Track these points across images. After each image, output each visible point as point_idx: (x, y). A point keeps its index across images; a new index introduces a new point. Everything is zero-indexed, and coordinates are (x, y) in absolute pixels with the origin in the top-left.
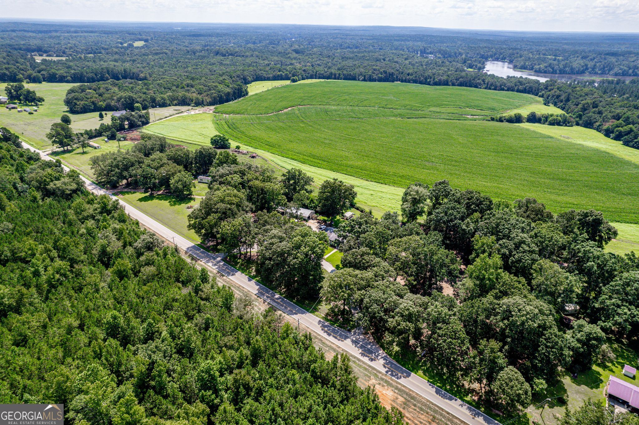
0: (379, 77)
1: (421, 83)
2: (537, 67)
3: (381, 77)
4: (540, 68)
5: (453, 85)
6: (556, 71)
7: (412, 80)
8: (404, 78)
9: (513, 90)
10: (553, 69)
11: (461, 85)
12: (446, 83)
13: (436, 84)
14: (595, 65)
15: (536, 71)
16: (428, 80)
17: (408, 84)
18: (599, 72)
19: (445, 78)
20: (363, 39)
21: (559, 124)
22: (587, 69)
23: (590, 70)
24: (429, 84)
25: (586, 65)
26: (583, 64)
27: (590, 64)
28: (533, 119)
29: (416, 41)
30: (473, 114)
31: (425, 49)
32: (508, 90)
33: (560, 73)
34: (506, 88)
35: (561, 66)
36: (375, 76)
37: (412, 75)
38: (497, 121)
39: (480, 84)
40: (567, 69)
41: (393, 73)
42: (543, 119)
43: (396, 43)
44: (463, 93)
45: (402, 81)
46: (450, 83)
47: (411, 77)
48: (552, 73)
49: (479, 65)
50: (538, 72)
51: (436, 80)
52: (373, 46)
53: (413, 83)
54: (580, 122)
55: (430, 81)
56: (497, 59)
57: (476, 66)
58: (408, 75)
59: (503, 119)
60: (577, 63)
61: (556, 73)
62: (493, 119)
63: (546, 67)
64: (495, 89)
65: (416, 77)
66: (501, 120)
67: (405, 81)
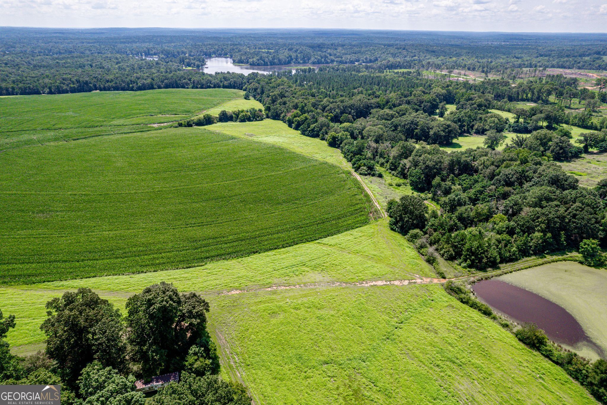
0: (71, 87)
1: (123, 89)
2: (251, 60)
3: (74, 87)
4: (253, 61)
5: (159, 87)
6: (267, 63)
7: (113, 87)
8: (102, 86)
9: (219, 87)
10: (264, 61)
11: (167, 87)
12: (151, 87)
13: (140, 89)
14: (297, 56)
15: (251, 64)
16: (131, 85)
17: (108, 92)
18: (301, 62)
19: (149, 81)
20: (83, 43)
21: (249, 120)
22: (292, 59)
23: (294, 60)
24: (132, 90)
25: (291, 56)
26: (287, 56)
27: (294, 55)
28: (225, 118)
29: (144, 42)
30: (162, 121)
31: (148, 50)
32: (214, 87)
33: (271, 65)
34: (212, 86)
35: (271, 59)
36: (65, 87)
37: (112, 81)
38: (185, 126)
39: (187, 84)
40: (275, 61)
41: (87, 81)
42: (234, 116)
43: (120, 46)
44: (163, 96)
45: (101, 90)
46: (155, 86)
47: (110, 84)
48: (264, 65)
49: (197, 63)
50: (253, 65)
51: (140, 84)
52: (90, 50)
53: (114, 90)
54: (270, 114)
55: (133, 87)
56: (220, 56)
57: (194, 64)
58: (108, 81)
59: (192, 123)
60: (283, 55)
61: (268, 65)
62: (180, 125)
63: (258, 60)
64: (202, 88)
65: (116, 83)
66: (189, 125)
67: (105, 89)
